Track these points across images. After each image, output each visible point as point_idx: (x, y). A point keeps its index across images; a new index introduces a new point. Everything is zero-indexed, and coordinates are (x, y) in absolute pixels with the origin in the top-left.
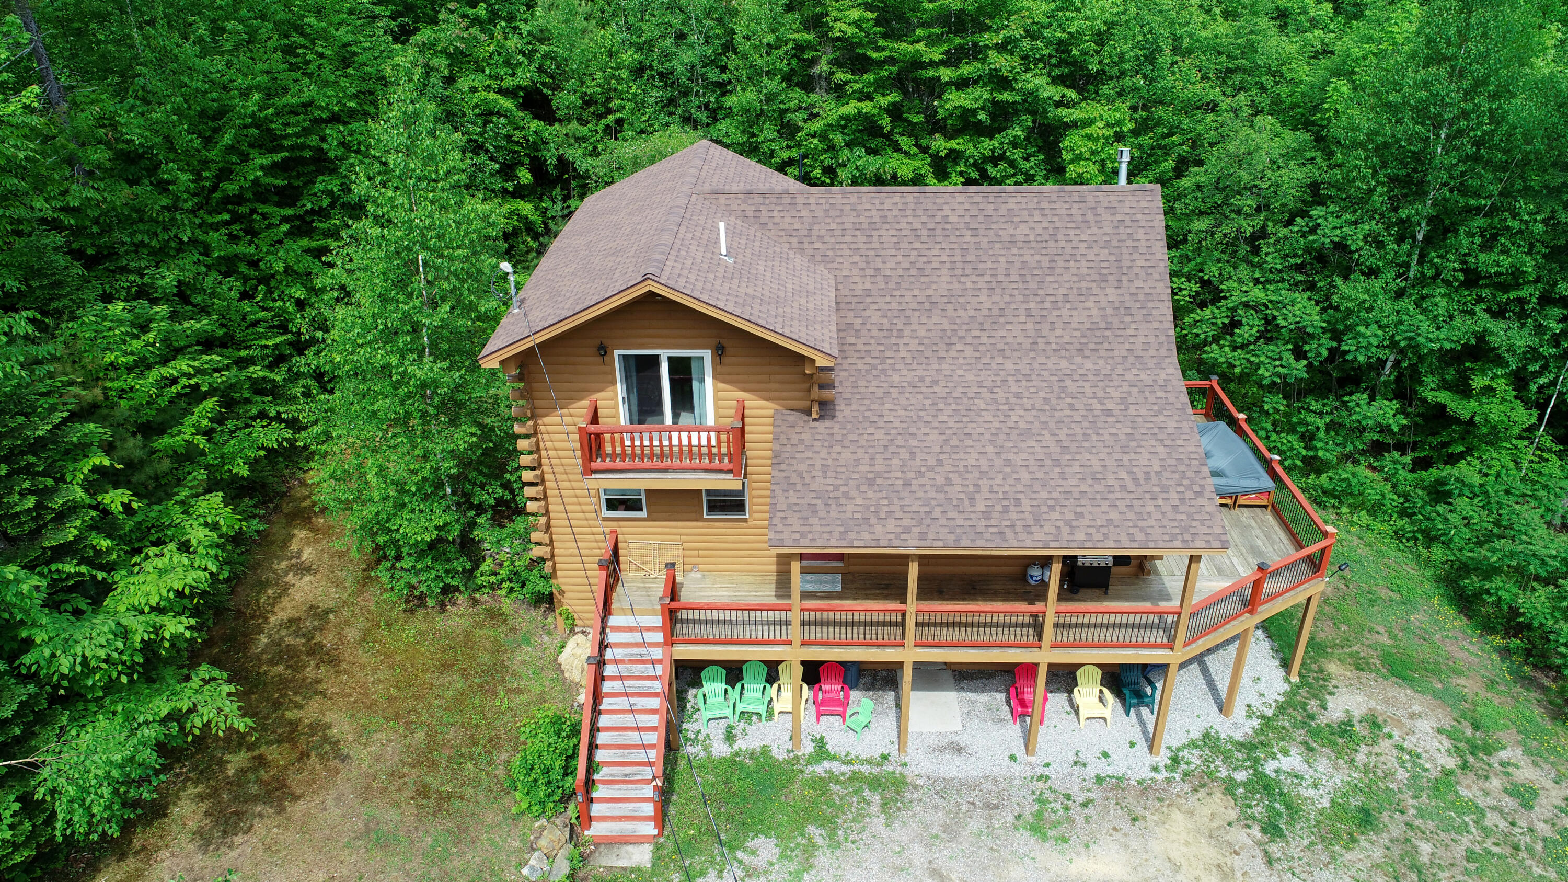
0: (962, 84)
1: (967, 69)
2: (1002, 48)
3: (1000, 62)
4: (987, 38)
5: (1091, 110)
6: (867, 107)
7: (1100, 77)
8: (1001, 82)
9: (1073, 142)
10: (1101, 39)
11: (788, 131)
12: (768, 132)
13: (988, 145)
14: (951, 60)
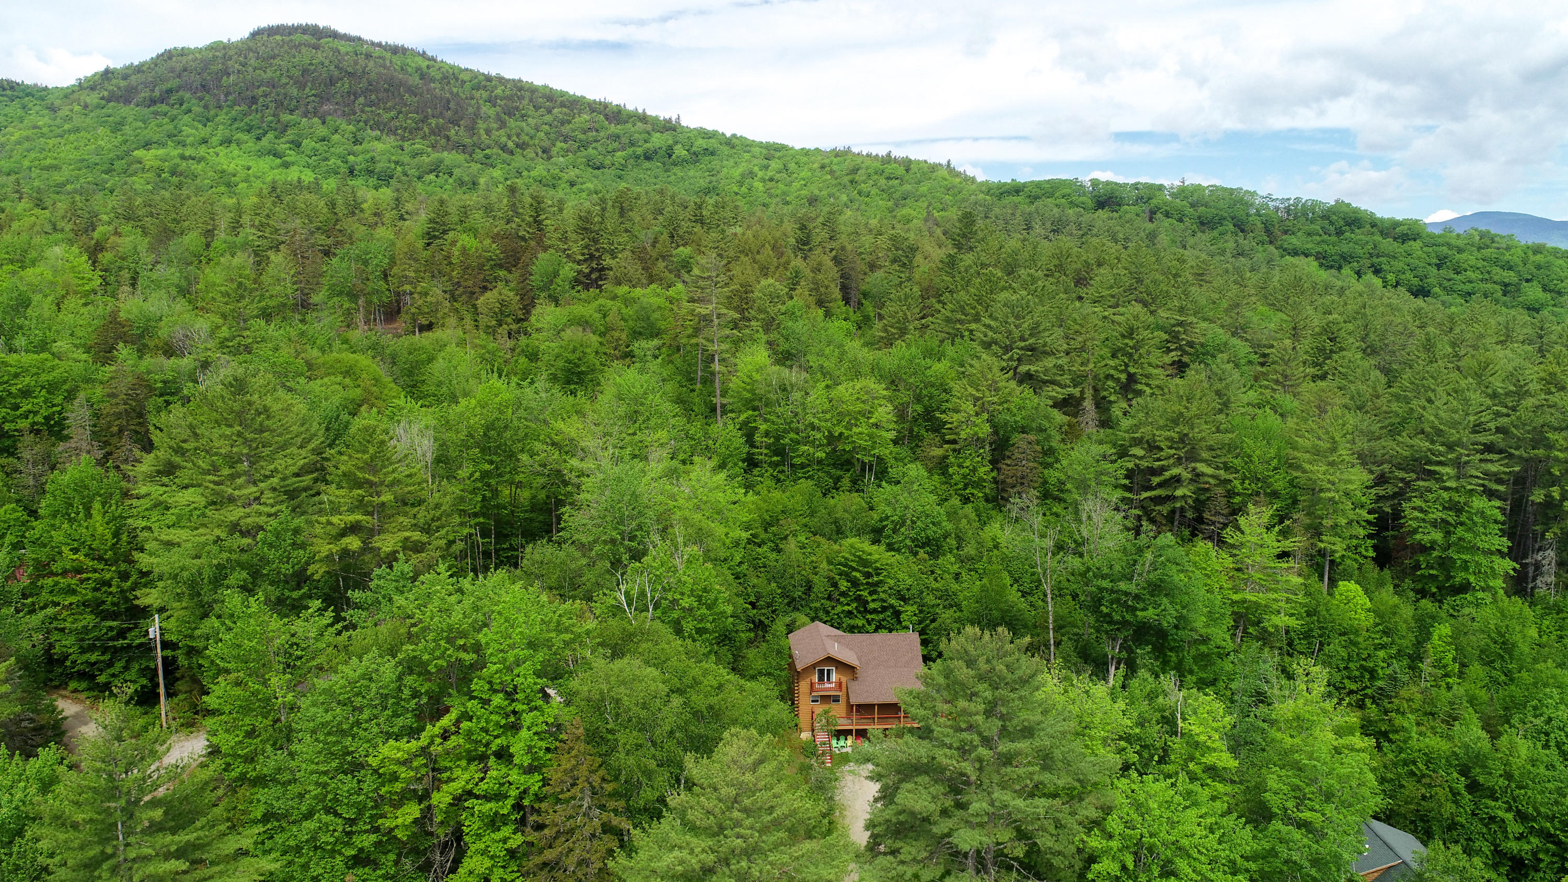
0: (873, 600)
1: (875, 597)
2: (884, 592)
3: (883, 596)
4: (879, 589)
5: (909, 608)
6: (850, 608)
7: (909, 599)
8: (883, 601)
9: (903, 616)
10: (908, 590)
11: (827, 613)
12: (821, 614)
13: (881, 616)
14: (870, 594)
